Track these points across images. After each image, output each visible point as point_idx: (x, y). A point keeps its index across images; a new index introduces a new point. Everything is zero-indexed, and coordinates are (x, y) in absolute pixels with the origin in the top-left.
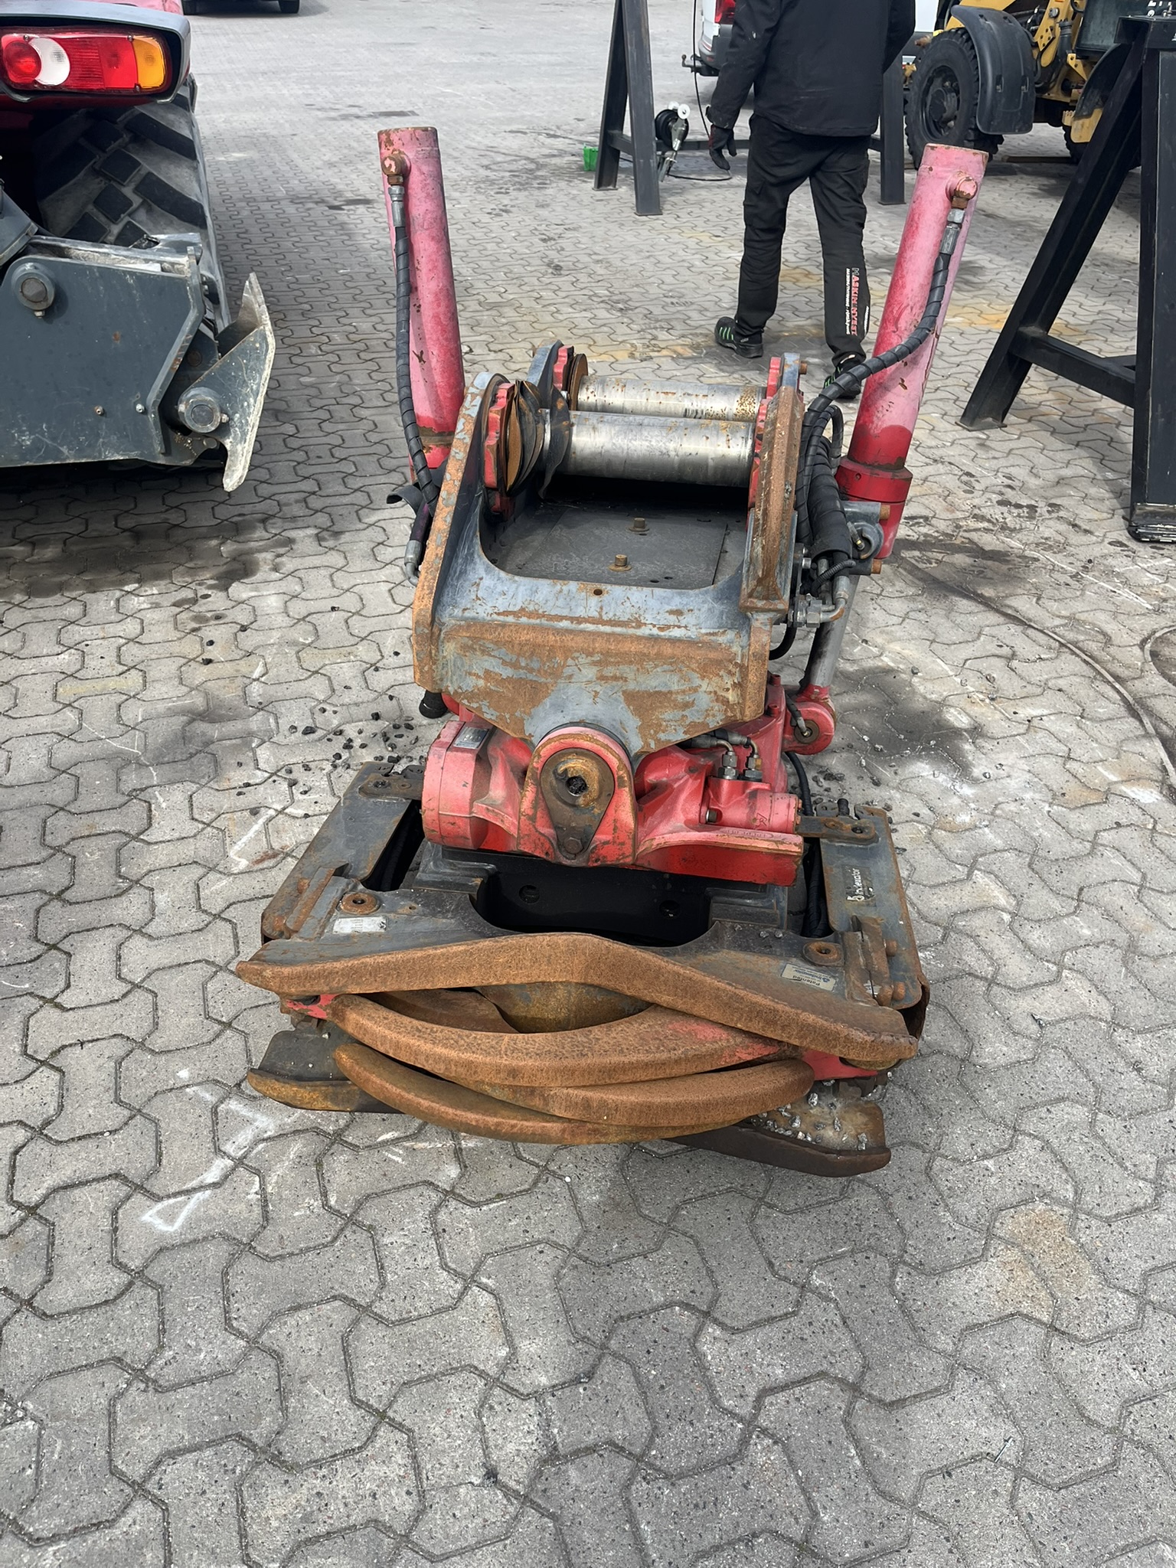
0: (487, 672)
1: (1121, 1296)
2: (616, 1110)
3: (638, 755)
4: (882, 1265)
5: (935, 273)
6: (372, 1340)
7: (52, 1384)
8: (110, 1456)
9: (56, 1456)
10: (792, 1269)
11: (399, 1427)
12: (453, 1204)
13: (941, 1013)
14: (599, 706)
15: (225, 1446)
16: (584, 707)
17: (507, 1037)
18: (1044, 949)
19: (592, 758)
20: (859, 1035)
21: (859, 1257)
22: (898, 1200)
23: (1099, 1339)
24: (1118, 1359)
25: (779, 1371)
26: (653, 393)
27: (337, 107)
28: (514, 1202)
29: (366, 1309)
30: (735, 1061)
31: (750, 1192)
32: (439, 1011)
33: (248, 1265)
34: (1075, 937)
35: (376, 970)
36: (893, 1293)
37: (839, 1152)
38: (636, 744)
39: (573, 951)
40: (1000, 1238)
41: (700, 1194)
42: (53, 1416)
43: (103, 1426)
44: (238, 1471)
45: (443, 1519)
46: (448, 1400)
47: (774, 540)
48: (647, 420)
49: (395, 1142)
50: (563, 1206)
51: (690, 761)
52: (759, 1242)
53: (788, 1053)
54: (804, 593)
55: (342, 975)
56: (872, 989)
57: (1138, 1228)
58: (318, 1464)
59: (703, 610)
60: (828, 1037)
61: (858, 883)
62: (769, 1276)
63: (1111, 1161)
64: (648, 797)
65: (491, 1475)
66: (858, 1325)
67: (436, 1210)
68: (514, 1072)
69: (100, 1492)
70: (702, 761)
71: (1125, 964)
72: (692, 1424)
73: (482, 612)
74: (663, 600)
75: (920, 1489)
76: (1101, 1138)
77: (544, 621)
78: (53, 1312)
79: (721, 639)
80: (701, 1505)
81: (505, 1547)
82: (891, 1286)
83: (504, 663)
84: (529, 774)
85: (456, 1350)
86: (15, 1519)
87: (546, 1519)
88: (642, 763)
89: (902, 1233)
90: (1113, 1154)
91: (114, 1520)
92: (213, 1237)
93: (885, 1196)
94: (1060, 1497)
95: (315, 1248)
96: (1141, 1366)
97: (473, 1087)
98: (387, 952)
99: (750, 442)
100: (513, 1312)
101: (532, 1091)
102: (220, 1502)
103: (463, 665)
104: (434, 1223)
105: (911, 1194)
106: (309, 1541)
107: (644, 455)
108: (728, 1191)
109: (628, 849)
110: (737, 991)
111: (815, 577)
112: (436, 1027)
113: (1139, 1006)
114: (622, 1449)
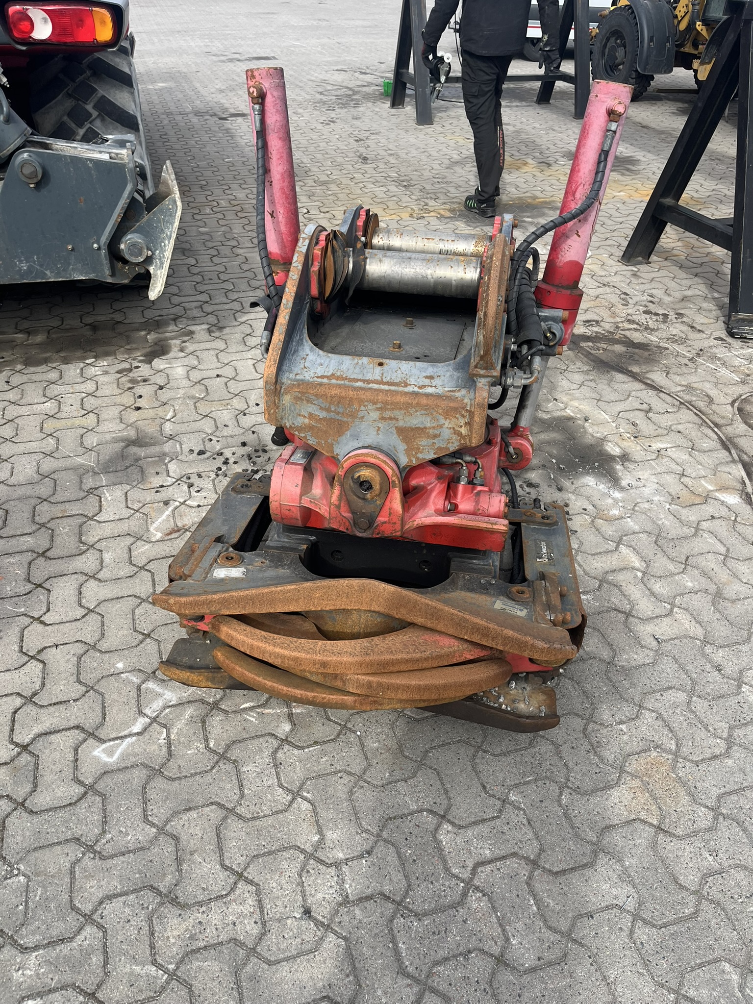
0: (310, 414)
1: (703, 809)
2: (388, 689)
3: (404, 468)
4: (554, 788)
5: (599, 163)
6: (235, 830)
7: (36, 854)
8: (71, 898)
9: (38, 898)
10: (497, 790)
11: (251, 882)
12: (286, 747)
13: (596, 633)
14: (380, 436)
15: (142, 893)
16: (371, 437)
17: (320, 643)
18: (663, 594)
19: (376, 469)
20: (540, 644)
21: (540, 783)
22: (565, 749)
23: (689, 836)
24: (700, 849)
25: (487, 852)
26: (420, 239)
27: (226, 53)
28: (324, 747)
29: (232, 811)
30: (462, 659)
31: (473, 742)
32: (278, 626)
33: (159, 783)
34: (682, 588)
35: (239, 601)
36: (560, 805)
37: (527, 717)
38: (404, 461)
39: (362, 590)
40: (628, 773)
41: (441, 743)
42: (36, 873)
43: (67, 880)
44: (150, 908)
45: (277, 938)
46: (281, 866)
47: (491, 332)
48: (413, 256)
49: (251, 709)
50: (355, 750)
51: (439, 472)
52: (477, 773)
53: (496, 655)
54: (512, 366)
55: (218, 603)
56: (549, 616)
57: (716, 768)
58: (200, 904)
59: (447, 376)
60: (521, 645)
61: (544, 550)
62: (483, 794)
63: (700, 726)
64: (411, 495)
65: (307, 912)
66: (537, 825)
67: (276, 751)
68: (324, 664)
69: (64, 920)
70: (446, 473)
71: (713, 604)
72: (432, 883)
73: (308, 376)
74: (421, 370)
75: (573, 925)
76: (694, 712)
77: (346, 382)
78: (37, 810)
79: (457, 394)
80: (437, 933)
81: (315, 956)
82: (559, 801)
83: (321, 408)
84: (336, 479)
85: (287, 836)
86: (12, 935)
87: (340, 940)
88: (408, 473)
89: (567, 769)
90: (701, 722)
91: (73, 938)
92: (137, 765)
93: (557, 746)
94: (661, 933)
95: (200, 773)
96: (714, 853)
97: (299, 674)
98: (246, 589)
99: (478, 270)
100: (323, 814)
101: (335, 676)
102: (139, 927)
103: (295, 410)
104: (275, 759)
105: (573, 745)
106: (193, 952)
107: (412, 278)
108: (459, 741)
109: (398, 527)
110: (465, 616)
111: (519, 356)
112: (276, 636)
113: (721, 631)
114: (389, 898)
